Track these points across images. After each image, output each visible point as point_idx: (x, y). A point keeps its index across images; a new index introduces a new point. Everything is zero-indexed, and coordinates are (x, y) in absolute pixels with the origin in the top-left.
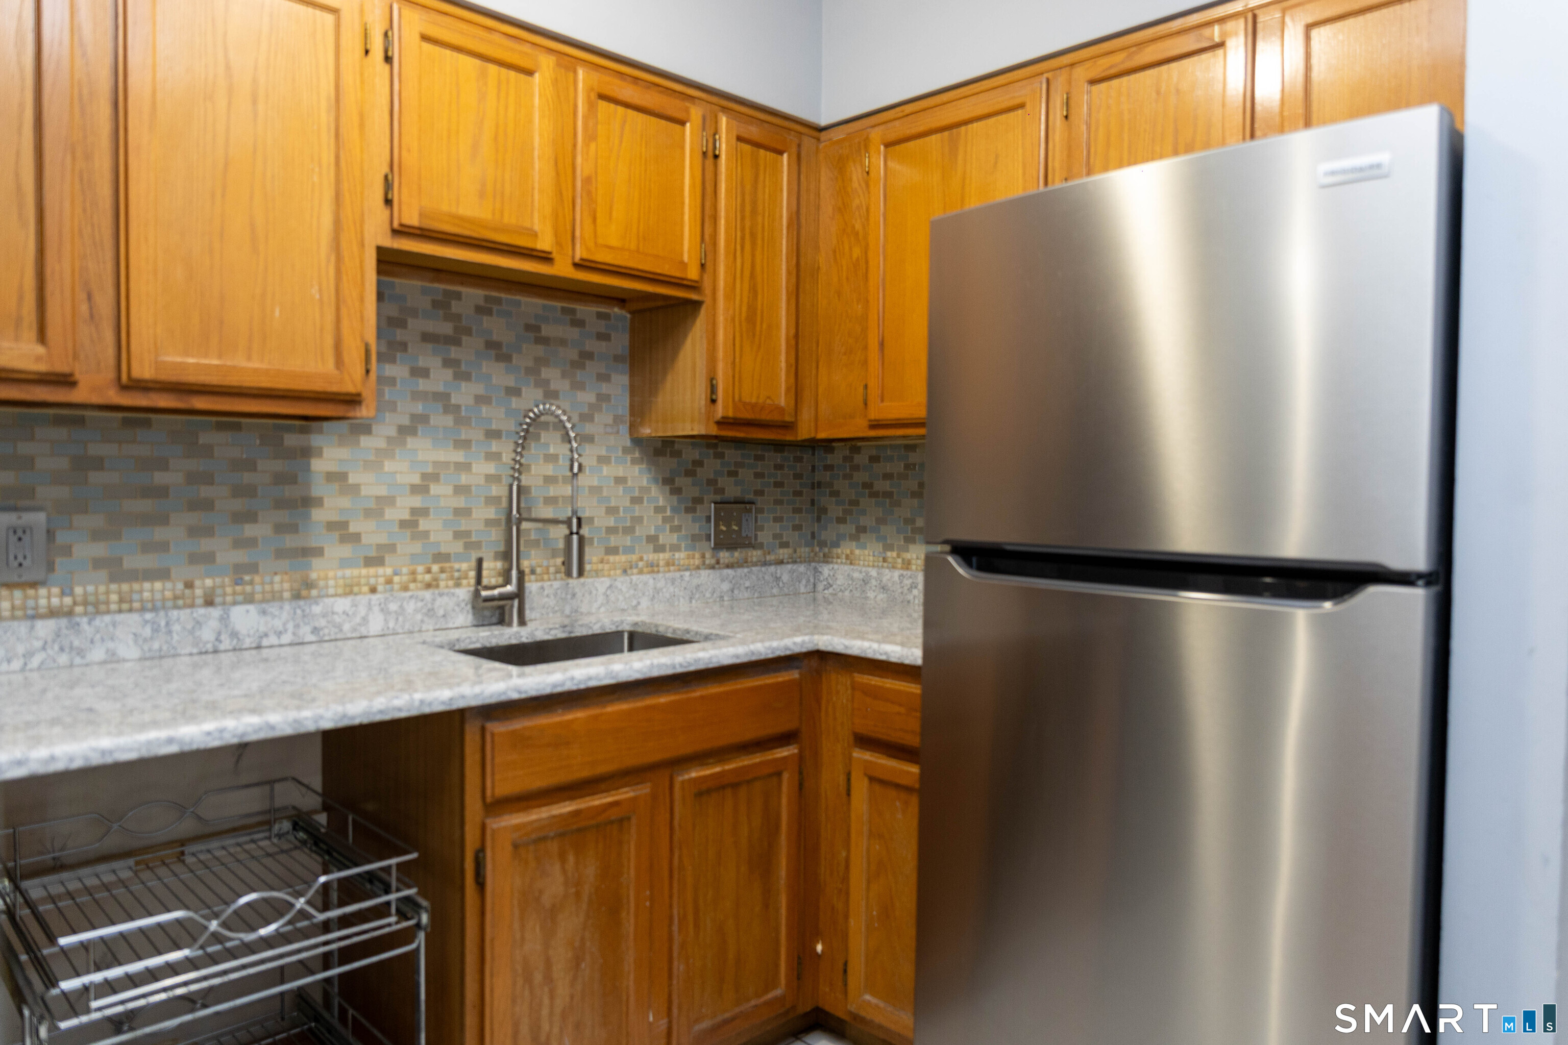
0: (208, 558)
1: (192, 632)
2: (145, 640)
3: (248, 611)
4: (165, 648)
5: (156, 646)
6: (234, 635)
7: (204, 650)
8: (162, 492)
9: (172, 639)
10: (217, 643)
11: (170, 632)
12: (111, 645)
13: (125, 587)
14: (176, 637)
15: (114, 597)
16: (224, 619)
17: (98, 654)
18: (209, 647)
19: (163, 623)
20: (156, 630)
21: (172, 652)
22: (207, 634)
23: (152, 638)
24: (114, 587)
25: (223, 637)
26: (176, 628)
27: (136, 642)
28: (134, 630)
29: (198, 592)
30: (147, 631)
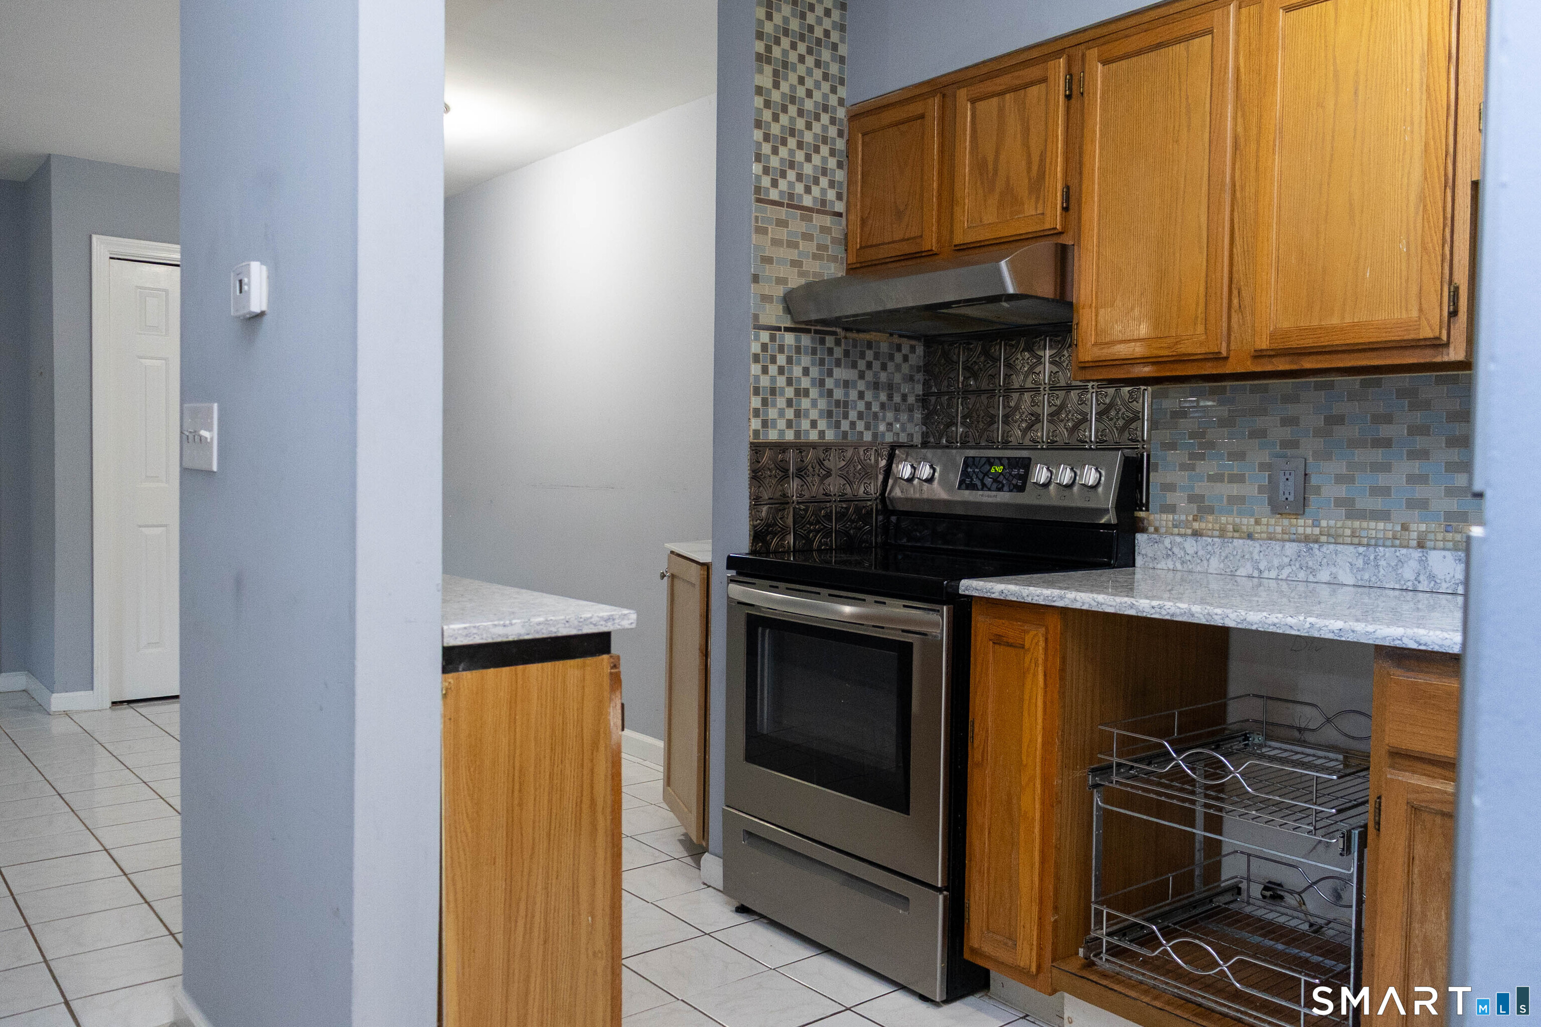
0: (1422, 504)
1: (1395, 568)
2: (1359, 570)
3: (1444, 557)
4: (1373, 579)
5: (1366, 577)
6: (1432, 577)
7: (1405, 587)
8: (1386, 443)
9: (1379, 571)
10: (1416, 583)
11: (1377, 566)
12: (1334, 570)
13: (1357, 524)
14: (1382, 572)
15: (1348, 532)
16: (1423, 561)
17: (1324, 576)
18: (1410, 585)
19: (1372, 557)
20: (1366, 563)
21: (1379, 583)
22: (1408, 573)
23: (1363, 569)
24: (1349, 523)
25: (1421, 578)
26: (1382, 563)
27: (1351, 570)
28: (1350, 560)
29: (1414, 535)
30: (1360, 563)
